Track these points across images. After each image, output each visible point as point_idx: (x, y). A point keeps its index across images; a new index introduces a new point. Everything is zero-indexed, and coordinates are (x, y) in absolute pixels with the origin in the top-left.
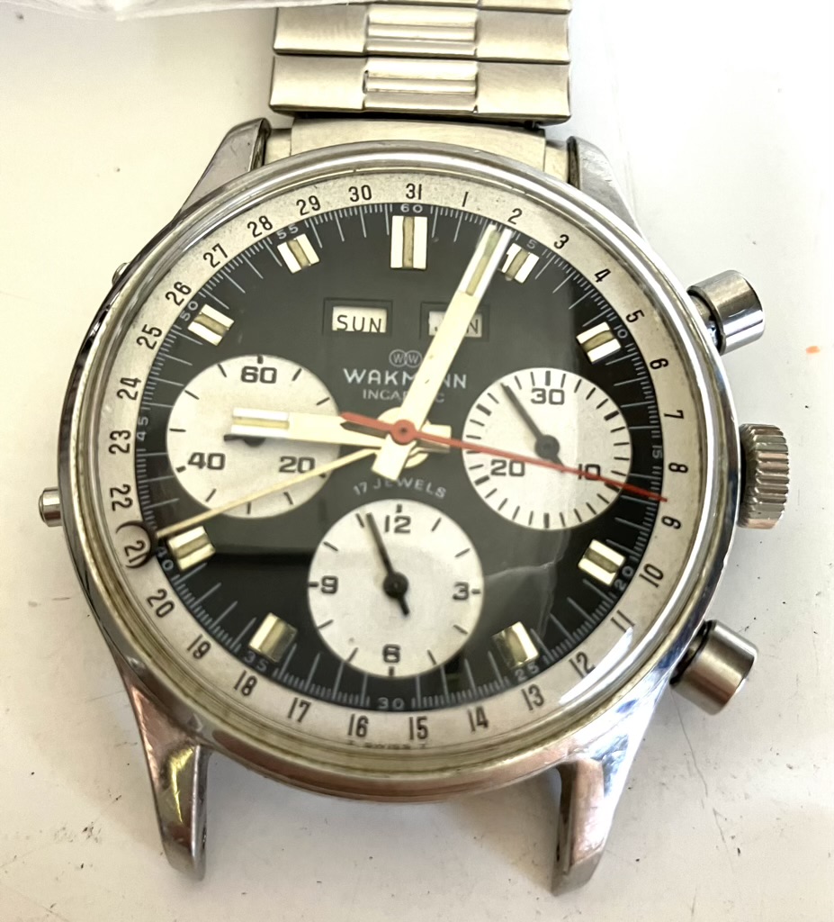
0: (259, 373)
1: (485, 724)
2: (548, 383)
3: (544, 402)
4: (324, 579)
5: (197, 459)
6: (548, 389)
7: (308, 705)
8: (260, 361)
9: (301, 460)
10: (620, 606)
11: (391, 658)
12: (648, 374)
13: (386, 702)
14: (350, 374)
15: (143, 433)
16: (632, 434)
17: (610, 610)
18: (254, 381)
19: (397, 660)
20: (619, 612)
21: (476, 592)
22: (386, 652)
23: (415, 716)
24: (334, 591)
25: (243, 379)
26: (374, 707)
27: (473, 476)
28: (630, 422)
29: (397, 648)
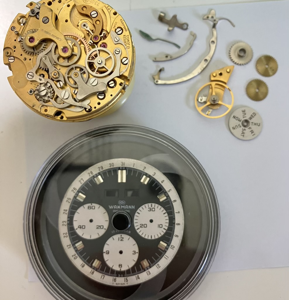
0: (91, 207)
1: (139, 278)
2: (152, 206)
3: (150, 211)
4: (106, 251)
5: (80, 227)
6: (152, 208)
7: (105, 276)
8: (92, 205)
9: (101, 226)
10: (166, 254)
11: (120, 266)
12: (172, 204)
13: (120, 275)
14: (110, 206)
15: (69, 222)
16: (169, 217)
17: (164, 255)
18: (91, 209)
19: (121, 267)
20: (166, 255)
21: (137, 253)
22: (119, 266)
23: (125, 278)
24: (108, 254)
25: (88, 209)
26: (117, 276)
27: (136, 228)
28: (168, 215)
29: (122, 265)
